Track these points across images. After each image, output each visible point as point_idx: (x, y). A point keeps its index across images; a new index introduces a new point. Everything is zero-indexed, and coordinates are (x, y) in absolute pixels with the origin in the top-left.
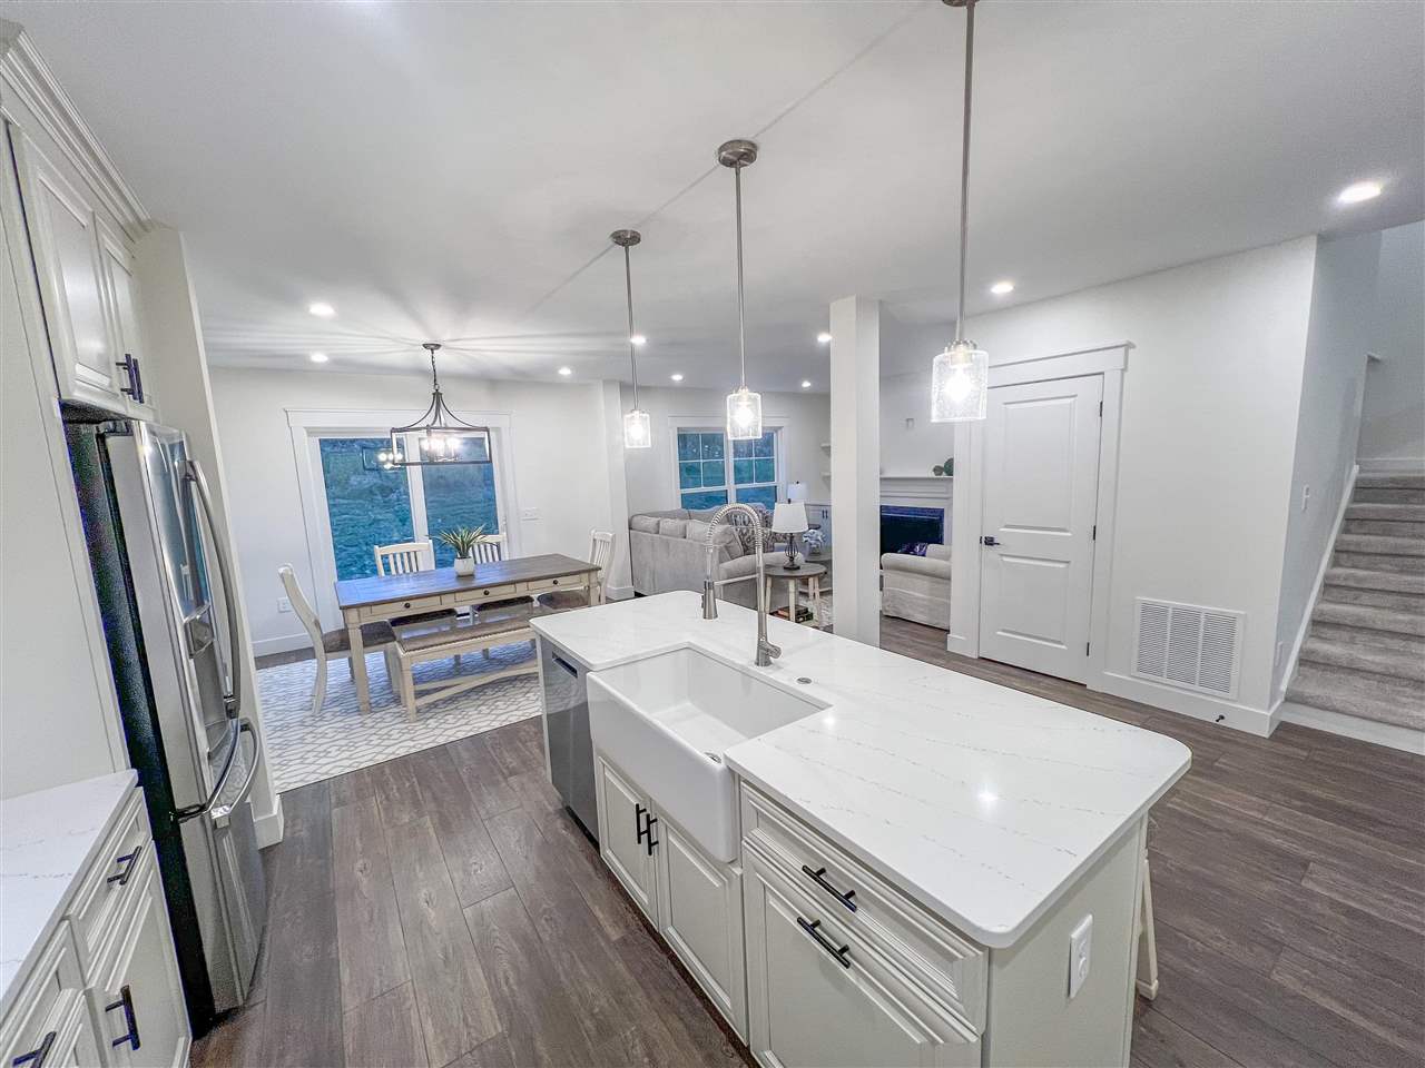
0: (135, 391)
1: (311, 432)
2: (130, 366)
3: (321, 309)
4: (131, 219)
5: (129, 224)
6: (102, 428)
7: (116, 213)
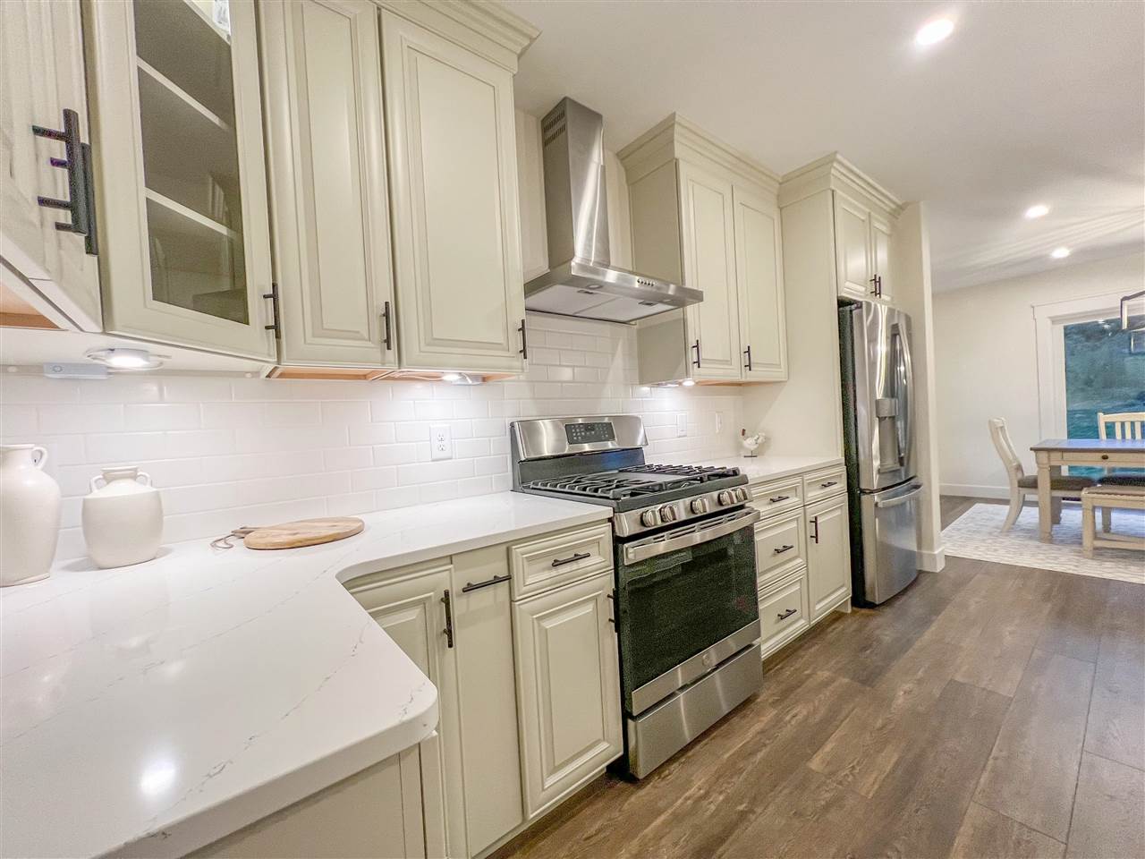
0: (877, 293)
1: (1054, 320)
2: (877, 281)
3: (1037, 211)
4: (893, 206)
5: (892, 209)
6: (853, 307)
7: (883, 205)
